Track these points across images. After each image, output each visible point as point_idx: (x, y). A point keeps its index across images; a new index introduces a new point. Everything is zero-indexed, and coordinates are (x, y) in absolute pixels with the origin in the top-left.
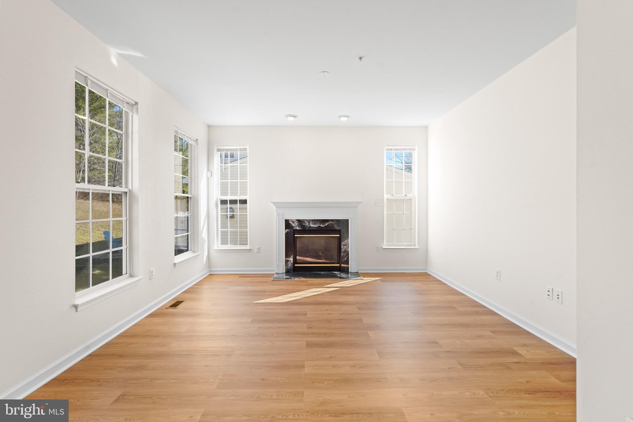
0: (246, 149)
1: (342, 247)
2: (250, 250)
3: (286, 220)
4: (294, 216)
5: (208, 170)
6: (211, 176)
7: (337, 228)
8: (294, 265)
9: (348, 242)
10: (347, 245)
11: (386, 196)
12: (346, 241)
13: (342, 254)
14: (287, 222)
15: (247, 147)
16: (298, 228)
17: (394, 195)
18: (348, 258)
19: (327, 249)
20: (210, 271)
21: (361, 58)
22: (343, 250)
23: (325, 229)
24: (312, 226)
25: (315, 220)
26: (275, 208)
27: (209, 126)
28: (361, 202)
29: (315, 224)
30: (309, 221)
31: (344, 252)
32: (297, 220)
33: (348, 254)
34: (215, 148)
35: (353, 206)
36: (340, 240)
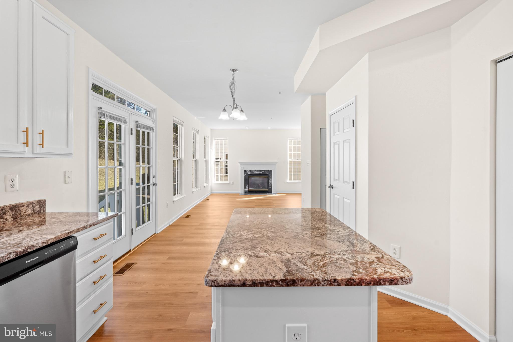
0: (227, 139)
1: (269, 182)
2: (229, 183)
3: (245, 170)
4: (248, 168)
5: (211, 148)
6: (212, 151)
7: (267, 174)
8: (248, 190)
9: (272, 180)
10: (271, 181)
11: (289, 160)
12: (271, 179)
13: (269, 185)
14: (245, 171)
15: (228, 138)
16: (250, 174)
17: (292, 159)
18: (272, 187)
19: (263, 183)
20: (212, 192)
21: (272, 118)
22: (269, 183)
23: (261, 174)
24: (256, 173)
25: (257, 170)
26: (240, 165)
27: (211, 129)
28: (277, 162)
29: (258, 172)
30: (255, 171)
31: (270, 184)
32: (250, 170)
33: (272, 185)
34: (214, 138)
35: (274, 164)
36: (268, 179)
